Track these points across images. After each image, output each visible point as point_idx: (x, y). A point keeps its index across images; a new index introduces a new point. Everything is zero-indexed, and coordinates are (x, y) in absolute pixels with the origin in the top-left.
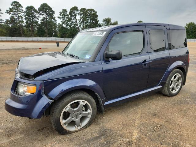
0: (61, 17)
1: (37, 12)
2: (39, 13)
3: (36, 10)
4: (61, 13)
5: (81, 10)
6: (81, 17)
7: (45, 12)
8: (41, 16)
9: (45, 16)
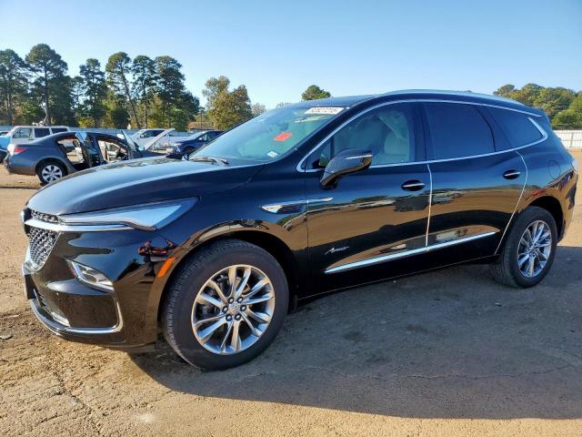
0: (84, 77)
1: (23, 65)
2: (27, 66)
3: (21, 59)
4: (83, 68)
5: (135, 61)
6: (136, 77)
7: (44, 64)
8: (34, 74)
9: (43, 75)
